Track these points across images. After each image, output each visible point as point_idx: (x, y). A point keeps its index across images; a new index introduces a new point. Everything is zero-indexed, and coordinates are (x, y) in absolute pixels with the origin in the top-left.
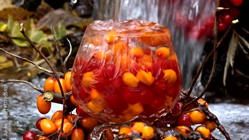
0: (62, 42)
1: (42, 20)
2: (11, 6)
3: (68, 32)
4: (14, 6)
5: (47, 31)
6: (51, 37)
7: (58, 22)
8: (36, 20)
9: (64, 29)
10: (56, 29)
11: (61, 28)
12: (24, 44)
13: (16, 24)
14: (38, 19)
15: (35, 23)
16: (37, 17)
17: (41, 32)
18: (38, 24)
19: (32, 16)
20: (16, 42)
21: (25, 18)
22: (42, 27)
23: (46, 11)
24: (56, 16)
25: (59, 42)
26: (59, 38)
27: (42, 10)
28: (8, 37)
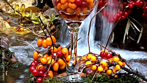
0: (53, 22)
1: (45, 12)
2: (32, 6)
3: (56, 18)
4: (33, 6)
5: (47, 17)
6: (49, 20)
7: (52, 14)
8: (42, 12)
9: (55, 16)
10: (51, 16)
11: (53, 16)
12: (37, 23)
13: (34, 14)
14: (44, 12)
15: (42, 14)
16: (43, 11)
17: (45, 18)
18: (44, 14)
19: (41, 11)
20: (33, 22)
21: (38, 12)
22: (45, 16)
24: (52, 11)
25: (52, 22)
26: (52, 21)
27: (46, 8)
28: (30, 19)
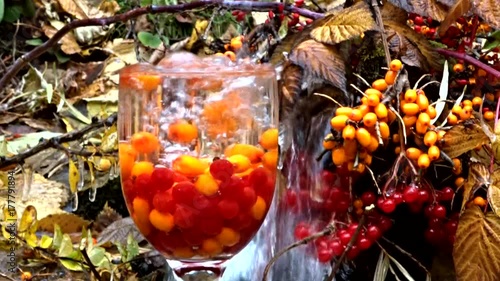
0: (132, 265)
1: (103, 233)
2: (60, 212)
3: (142, 250)
4: (64, 212)
5: (111, 248)
6: (117, 257)
7: (126, 236)
8: (96, 233)
9: (136, 245)
10: (124, 245)
11: (132, 245)
12: (78, 268)
13: (66, 238)
14: (100, 231)
15: (94, 237)
16: (97, 229)
17: (103, 250)
18: (99, 239)
19: (90, 227)
20: (65, 264)
21: (79, 230)
22: (103, 242)
23: (111, 220)
24: (126, 226)
25: (128, 265)
26: (128, 259)
27: (106, 217)
28: (54, 257)
